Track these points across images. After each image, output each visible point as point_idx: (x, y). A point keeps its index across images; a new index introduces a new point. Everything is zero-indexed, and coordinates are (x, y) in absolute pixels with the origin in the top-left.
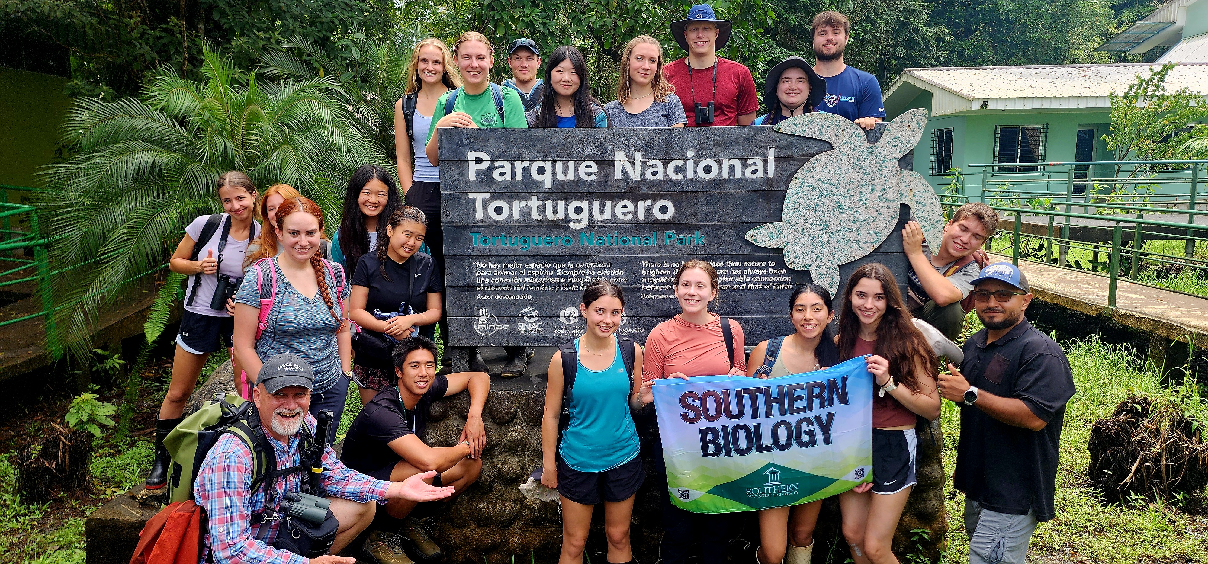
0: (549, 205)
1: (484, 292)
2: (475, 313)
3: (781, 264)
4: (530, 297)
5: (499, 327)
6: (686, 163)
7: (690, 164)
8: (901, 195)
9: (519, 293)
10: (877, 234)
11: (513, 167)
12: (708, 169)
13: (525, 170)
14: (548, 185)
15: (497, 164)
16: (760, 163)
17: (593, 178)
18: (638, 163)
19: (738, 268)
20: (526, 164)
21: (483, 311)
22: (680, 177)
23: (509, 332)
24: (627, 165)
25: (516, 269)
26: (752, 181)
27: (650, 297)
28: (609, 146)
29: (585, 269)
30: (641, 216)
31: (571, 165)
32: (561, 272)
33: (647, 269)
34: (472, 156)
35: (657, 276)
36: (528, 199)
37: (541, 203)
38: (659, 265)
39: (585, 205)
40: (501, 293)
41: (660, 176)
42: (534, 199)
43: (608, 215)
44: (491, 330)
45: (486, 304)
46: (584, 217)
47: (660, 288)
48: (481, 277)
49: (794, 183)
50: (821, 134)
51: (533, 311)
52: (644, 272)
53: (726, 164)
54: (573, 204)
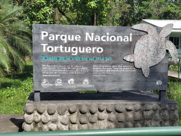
0: (66, 48)
1: (45, 74)
2: (42, 81)
3: (133, 66)
4: (59, 76)
5: (50, 85)
6: (106, 37)
7: (108, 37)
8: (166, 47)
9: (56, 74)
10: (160, 58)
11: (55, 36)
12: (113, 39)
13: (59, 37)
14: (66, 42)
15: (50, 35)
16: (128, 37)
17: (79, 40)
18: (92, 36)
19: (121, 67)
20: (59, 35)
21: (45, 80)
22: (105, 40)
23: (53, 86)
24: (89, 36)
25: (55, 67)
26: (125, 42)
27: (95, 76)
28: (84, 31)
29: (76, 67)
30: (93, 52)
31: (73, 36)
32: (69, 68)
33: (95, 67)
34: (43, 32)
36: (59, 46)
37: (63, 47)
38: (98, 66)
39: (77, 48)
40: (50, 74)
41: (99, 40)
42: (61, 46)
43: (83, 51)
44: (47, 86)
45: (45, 78)
46: (76, 52)
47: (99, 73)
48: (44, 69)
50: (145, 29)
51: (60, 80)
53: (118, 37)
54: (73, 48)
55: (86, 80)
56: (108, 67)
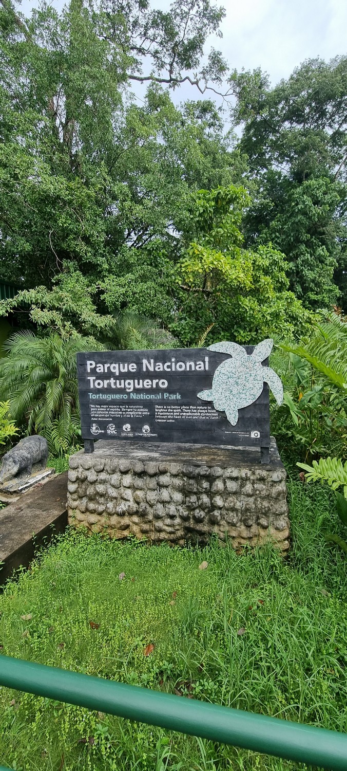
0: (118, 381)
1: (94, 417)
2: (91, 425)
3: (213, 408)
4: (111, 419)
5: (100, 431)
6: (171, 364)
7: (173, 364)
8: (264, 378)
9: (107, 417)
10: (254, 395)
11: (104, 366)
12: (181, 366)
13: (109, 368)
14: (117, 374)
15: (98, 366)
16: (202, 363)
17: (135, 370)
18: (152, 364)
19: (195, 409)
20: (109, 365)
21: (94, 425)
22: (169, 370)
24: (148, 365)
25: (106, 408)
26: (200, 371)
27: (160, 421)
28: (141, 358)
29: (133, 408)
30: (154, 386)
31: (126, 365)
32: (123, 410)
33: (157, 409)
34: (89, 362)
35: (162, 412)
36: (110, 379)
37: (115, 381)
38: (162, 407)
39: (132, 382)
40: (100, 417)
41: (161, 369)
42: (112, 379)
43: (141, 386)
44: (98, 432)
46: (132, 386)
47: (163, 417)
48: (93, 411)
49: (216, 373)
50: (227, 351)
51: (113, 425)
52: (156, 410)
53: (188, 364)
54: (128, 381)
55: (147, 427)
56: (176, 409)
